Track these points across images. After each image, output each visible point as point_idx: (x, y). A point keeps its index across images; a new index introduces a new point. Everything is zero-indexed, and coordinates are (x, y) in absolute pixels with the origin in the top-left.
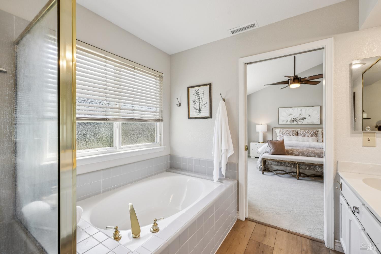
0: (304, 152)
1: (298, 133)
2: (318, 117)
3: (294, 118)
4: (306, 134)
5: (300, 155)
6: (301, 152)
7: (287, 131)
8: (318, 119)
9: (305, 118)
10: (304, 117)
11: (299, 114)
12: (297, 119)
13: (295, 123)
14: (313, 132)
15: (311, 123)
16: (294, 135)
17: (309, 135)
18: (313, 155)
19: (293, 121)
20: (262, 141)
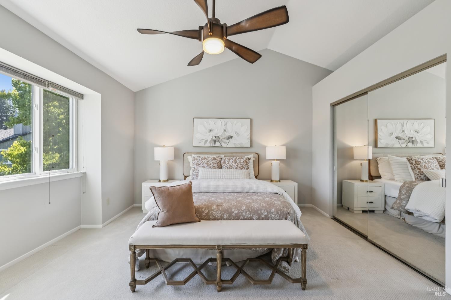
0: (231, 209)
1: (222, 162)
2: (248, 135)
3: (217, 136)
4: (233, 164)
5: (225, 217)
6: (226, 211)
7: (205, 158)
8: (248, 139)
9: (231, 137)
10: (229, 135)
11: (223, 130)
12: (221, 138)
13: (218, 144)
14: (242, 160)
15: (239, 146)
16: (216, 165)
17: (237, 166)
18: (248, 215)
19: (215, 141)
20: (166, 179)
